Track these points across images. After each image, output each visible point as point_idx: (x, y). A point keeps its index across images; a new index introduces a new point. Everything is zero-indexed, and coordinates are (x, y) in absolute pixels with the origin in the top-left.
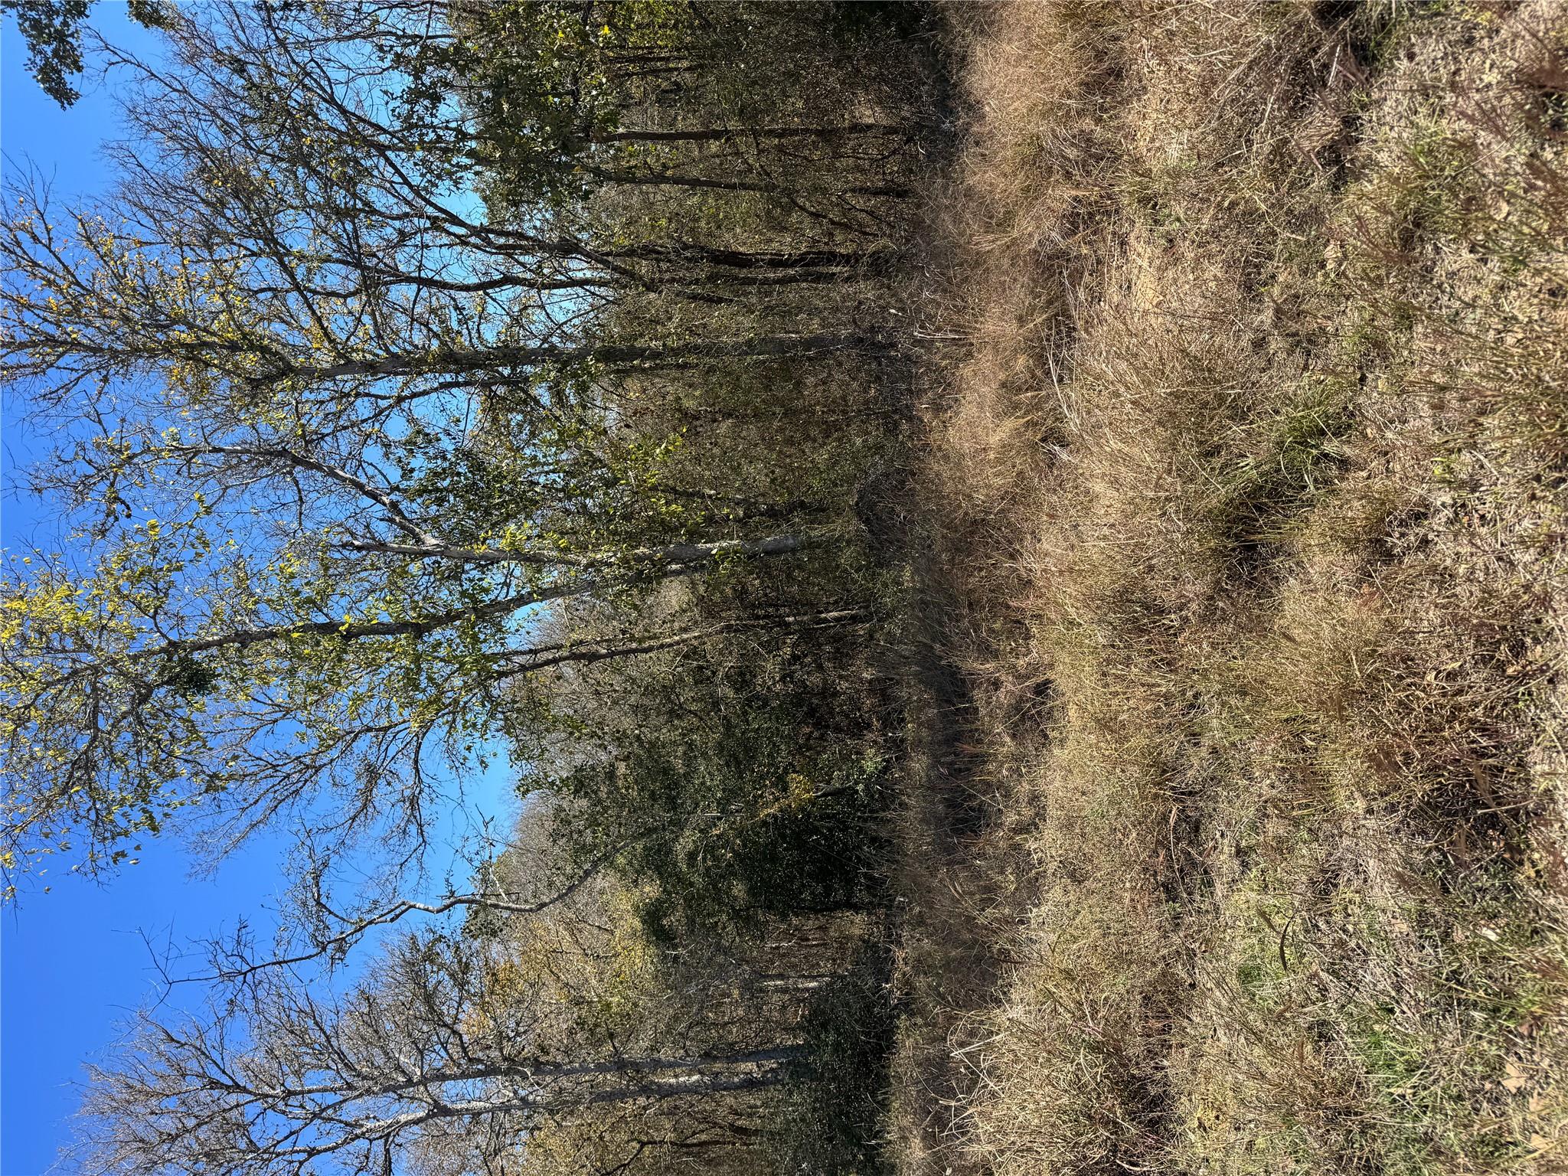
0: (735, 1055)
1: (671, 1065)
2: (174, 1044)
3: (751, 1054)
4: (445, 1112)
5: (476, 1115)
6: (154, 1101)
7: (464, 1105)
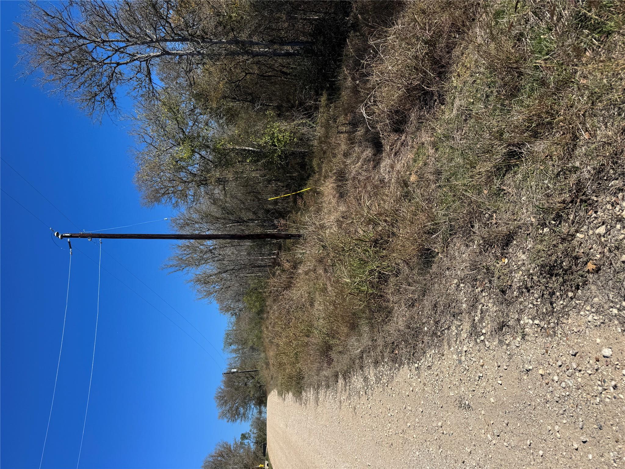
0: (283, 43)
1: (257, 44)
2: (50, 17)
3: (289, 42)
4: (168, 53)
5: (181, 56)
6: (49, 40)
7: (175, 52)
